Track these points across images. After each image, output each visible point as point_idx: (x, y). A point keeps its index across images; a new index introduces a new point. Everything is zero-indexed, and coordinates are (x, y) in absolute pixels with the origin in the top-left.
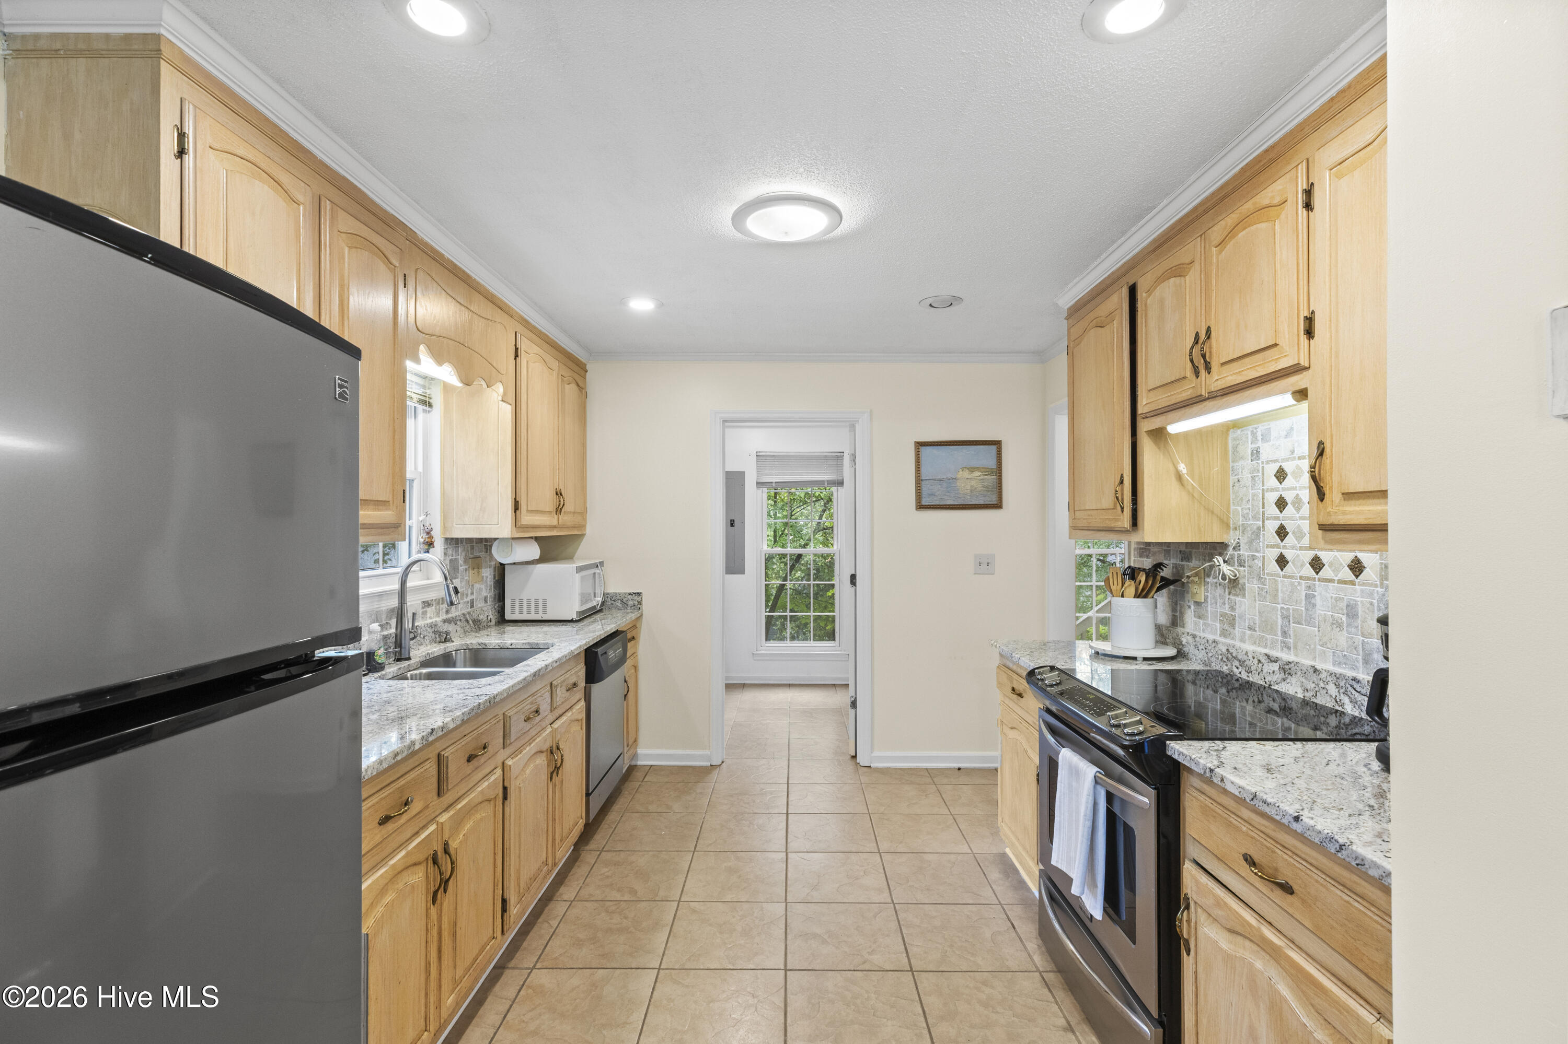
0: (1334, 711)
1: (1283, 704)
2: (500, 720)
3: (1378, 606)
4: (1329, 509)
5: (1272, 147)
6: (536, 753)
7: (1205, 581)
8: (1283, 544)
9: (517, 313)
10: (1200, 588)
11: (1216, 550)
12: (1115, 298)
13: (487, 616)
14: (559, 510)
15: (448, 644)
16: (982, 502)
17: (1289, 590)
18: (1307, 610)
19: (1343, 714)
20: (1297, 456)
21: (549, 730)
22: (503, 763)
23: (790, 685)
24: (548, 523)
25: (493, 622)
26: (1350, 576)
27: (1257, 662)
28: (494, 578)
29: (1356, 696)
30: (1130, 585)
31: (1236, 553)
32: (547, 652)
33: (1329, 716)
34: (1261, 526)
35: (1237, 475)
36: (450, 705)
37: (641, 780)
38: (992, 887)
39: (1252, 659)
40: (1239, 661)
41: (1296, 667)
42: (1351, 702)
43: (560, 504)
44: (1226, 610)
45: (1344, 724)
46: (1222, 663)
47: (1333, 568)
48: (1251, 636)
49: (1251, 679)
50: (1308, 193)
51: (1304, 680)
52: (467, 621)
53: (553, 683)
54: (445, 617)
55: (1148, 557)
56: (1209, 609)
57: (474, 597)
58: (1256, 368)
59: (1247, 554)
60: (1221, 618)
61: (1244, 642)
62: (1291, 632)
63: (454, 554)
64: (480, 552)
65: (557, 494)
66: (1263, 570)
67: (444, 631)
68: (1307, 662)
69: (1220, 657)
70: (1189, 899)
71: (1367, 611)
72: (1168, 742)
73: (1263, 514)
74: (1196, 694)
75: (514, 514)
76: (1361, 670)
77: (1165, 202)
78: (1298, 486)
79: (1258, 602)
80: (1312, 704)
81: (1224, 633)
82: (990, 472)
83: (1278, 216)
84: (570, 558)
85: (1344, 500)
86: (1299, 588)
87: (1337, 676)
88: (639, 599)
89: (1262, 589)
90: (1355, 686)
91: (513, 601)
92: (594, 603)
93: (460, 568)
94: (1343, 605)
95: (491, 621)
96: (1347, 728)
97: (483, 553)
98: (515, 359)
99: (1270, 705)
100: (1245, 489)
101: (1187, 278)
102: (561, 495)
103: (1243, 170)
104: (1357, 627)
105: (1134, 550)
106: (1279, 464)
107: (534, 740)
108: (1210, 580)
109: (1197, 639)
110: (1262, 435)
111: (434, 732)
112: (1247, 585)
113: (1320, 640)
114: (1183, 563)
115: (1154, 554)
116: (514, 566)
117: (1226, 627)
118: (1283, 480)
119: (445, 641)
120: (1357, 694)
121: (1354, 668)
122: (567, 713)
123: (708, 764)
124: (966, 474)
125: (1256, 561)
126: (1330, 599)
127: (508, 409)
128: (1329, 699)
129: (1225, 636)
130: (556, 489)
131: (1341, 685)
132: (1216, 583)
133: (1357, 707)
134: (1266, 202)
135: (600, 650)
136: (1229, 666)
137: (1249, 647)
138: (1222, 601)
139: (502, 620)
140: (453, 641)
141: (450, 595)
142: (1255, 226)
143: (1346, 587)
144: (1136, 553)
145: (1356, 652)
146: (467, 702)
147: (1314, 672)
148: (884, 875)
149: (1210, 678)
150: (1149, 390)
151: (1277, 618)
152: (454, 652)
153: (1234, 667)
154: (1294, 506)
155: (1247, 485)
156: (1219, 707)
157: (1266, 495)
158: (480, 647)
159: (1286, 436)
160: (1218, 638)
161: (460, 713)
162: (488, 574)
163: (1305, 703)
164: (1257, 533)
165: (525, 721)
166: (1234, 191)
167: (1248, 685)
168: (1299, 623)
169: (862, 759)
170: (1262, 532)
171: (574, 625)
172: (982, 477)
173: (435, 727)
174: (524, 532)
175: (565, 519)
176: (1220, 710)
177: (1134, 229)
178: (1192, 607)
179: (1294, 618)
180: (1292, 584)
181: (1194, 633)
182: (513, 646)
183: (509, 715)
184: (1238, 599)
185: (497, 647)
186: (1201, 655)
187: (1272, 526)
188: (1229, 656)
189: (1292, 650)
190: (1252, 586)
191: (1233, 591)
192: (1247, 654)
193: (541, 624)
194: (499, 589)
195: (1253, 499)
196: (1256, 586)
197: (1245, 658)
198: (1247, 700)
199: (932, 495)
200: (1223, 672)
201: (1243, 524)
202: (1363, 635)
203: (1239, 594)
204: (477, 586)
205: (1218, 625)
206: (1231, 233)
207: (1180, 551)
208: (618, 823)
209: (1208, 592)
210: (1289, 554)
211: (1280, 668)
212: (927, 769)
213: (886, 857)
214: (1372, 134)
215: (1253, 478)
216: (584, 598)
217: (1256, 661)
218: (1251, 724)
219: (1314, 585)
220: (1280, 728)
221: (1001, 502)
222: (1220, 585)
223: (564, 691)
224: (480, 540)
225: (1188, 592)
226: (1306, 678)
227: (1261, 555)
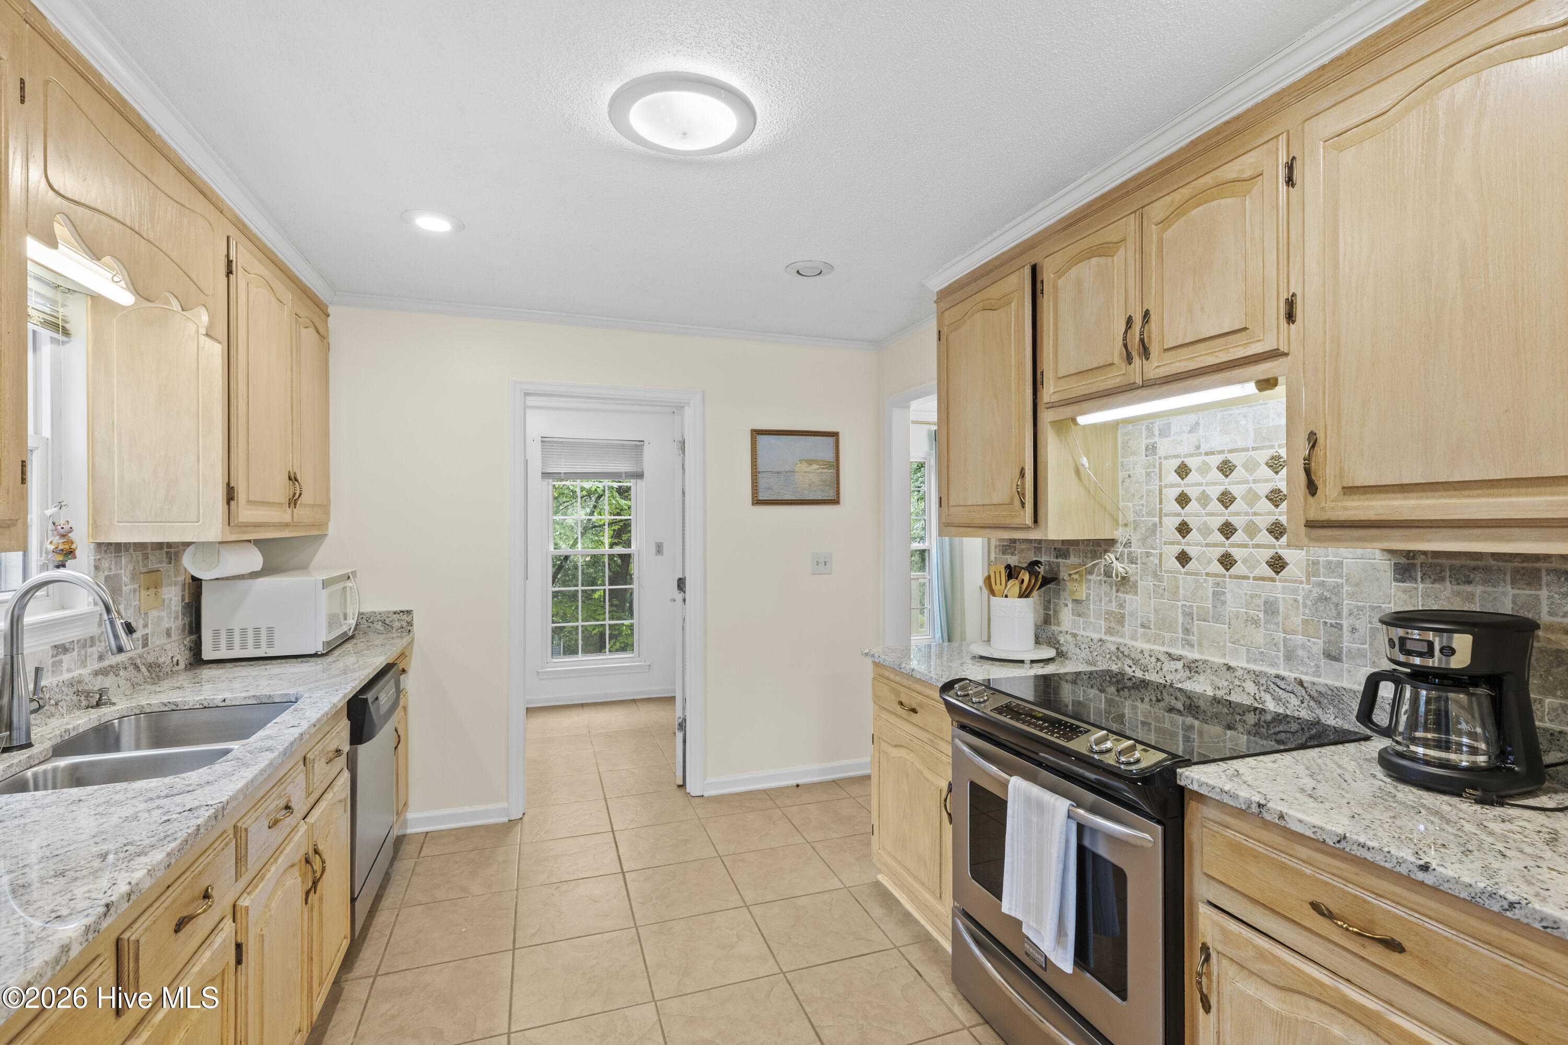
0: (1252, 709)
1: (1188, 702)
2: (231, 840)
3: (1304, 602)
4: (1323, 504)
5: (1237, 118)
6: (285, 871)
7: (1086, 579)
8: (1185, 540)
9: (229, 208)
10: (1081, 586)
11: (1100, 546)
12: (1013, 279)
13: (172, 657)
14: (293, 502)
15: (104, 710)
16: (820, 498)
17: (1193, 587)
18: (1214, 607)
19: (1263, 711)
20: (1203, 452)
21: (303, 828)
22: (234, 906)
23: (582, 705)
24: (277, 520)
25: (182, 665)
26: (1270, 572)
27: (1155, 660)
28: (183, 600)
29: (1280, 693)
30: (1014, 585)
31: (1126, 550)
32: (295, 710)
33: (1247, 714)
34: (1158, 522)
35: (1129, 470)
36: (136, 838)
37: (416, 855)
38: (880, 927)
39: (1148, 657)
40: (1133, 660)
41: (1205, 665)
42: (1274, 699)
43: (295, 494)
44: (1113, 607)
45: (1265, 722)
46: (1110, 662)
47: (1248, 564)
48: (1144, 634)
49: (1148, 678)
50: (1290, 167)
51: (1214, 678)
52: (137, 667)
53: (308, 756)
54: (97, 666)
55: (1013, 554)
56: (1091, 607)
57: (148, 631)
58: (1217, 354)
59: (1139, 551)
60: (1107, 616)
61: (1136, 640)
62: (1195, 630)
63: (113, 567)
64: (159, 562)
65: (290, 479)
66: (1160, 567)
67: (96, 689)
68: (1218, 660)
69: (1108, 656)
70: (1209, 949)
71: (1290, 608)
72: (1178, 770)
73: (1161, 509)
74: (1074, 692)
75: (226, 506)
76: (1282, 666)
77: (1089, 174)
78: (1204, 482)
79: (1153, 600)
80: (1224, 702)
81: (1109, 631)
82: (829, 465)
83: (1249, 191)
84: (303, 567)
85: (1344, 494)
86: (1204, 585)
87: (1257, 673)
88: (409, 619)
89: (1159, 586)
90: (1279, 684)
91: (216, 633)
92: (345, 628)
93: (124, 589)
94: (1260, 602)
95: (177, 664)
96: (1268, 726)
97: (164, 565)
98: (228, 276)
99: (1172, 704)
100: (1137, 485)
101: (1115, 258)
102: (296, 480)
103: (1194, 144)
104: (1277, 624)
105: (996, 547)
106: (1181, 460)
107: (281, 852)
108: (1093, 577)
109: (1078, 638)
110: (1159, 430)
111: (112, 910)
112: (1139, 582)
113: (1231, 638)
114: (1058, 560)
115: (1021, 551)
116: (217, 581)
117: (1113, 625)
118: (1186, 476)
119: (98, 704)
120: (1281, 692)
121: (1273, 664)
122: (325, 795)
123: (506, 819)
124: (804, 467)
125: (1151, 558)
126: (1243, 597)
127: (215, 350)
128: (1245, 697)
129: (1112, 635)
130: (289, 472)
131: (1261, 682)
132: (1101, 580)
133: (1281, 705)
134: (1233, 176)
135: (370, 696)
136: (1119, 665)
137: (1140, 644)
138: (1108, 599)
139: (197, 660)
140: (114, 704)
141: (116, 637)
142: (1215, 203)
143: (1264, 584)
144: (997, 550)
145: (1275, 649)
146: (172, 827)
147: (1228, 670)
148: (760, 936)
149: (1094, 677)
150: (1059, 378)
151: (1177, 615)
152: (116, 721)
153: (1126, 666)
154: (1199, 503)
155: (1140, 480)
156: (1103, 706)
157: (1164, 491)
158: (166, 709)
159: (1190, 432)
160: (1104, 637)
161: (164, 854)
162: (173, 596)
163: (1216, 701)
164: (1153, 530)
165: (270, 827)
166: (1181, 164)
167: (1144, 684)
168: (1204, 620)
169: (693, 788)
170: (1159, 529)
171: (319, 660)
172: (820, 471)
173: (113, 898)
174: (243, 533)
175: (301, 513)
176: (1105, 709)
177: (1042, 205)
178: (1070, 605)
179: (1198, 615)
180: (1197, 581)
181: (1074, 631)
182: (228, 703)
183: (244, 826)
184: (1128, 597)
185: (198, 706)
186: (1084, 654)
187: (1171, 523)
188: (1120, 653)
189: (1196, 647)
190: (1146, 584)
191: (1121, 588)
192: (1142, 652)
193: (265, 662)
194: (191, 616)
195: (1148, 495)
196: (1151, 584)
197: (1140, 656)
198: (1142, 700)
199: (770, 488)
200: (1111, 671)
201: (1134, 521)
202: (1285, 632)
203: (1130, 592)
204: (153, 614)
205: (1103, 623)
206: (1180, 210)
207: (1055, 549)
208: (394, 926)
209: (1090, 590)
210: (1192, 551)
211: (1184, 666)
212: (764, 790)
213: (756, 910)
214: (1389, 102)
215: (1148, 474)
216: (333, 621)
217: (1153, 660)
218: (1143, 723)
219: (1224, 582)
220: (1180, 727)
221: (838, 497)
222: (1105, 582)
223: (324, 765)
224: (159, 546)
225: (1064, 590)
226: (1217, 676)
227: (1158, 551)
